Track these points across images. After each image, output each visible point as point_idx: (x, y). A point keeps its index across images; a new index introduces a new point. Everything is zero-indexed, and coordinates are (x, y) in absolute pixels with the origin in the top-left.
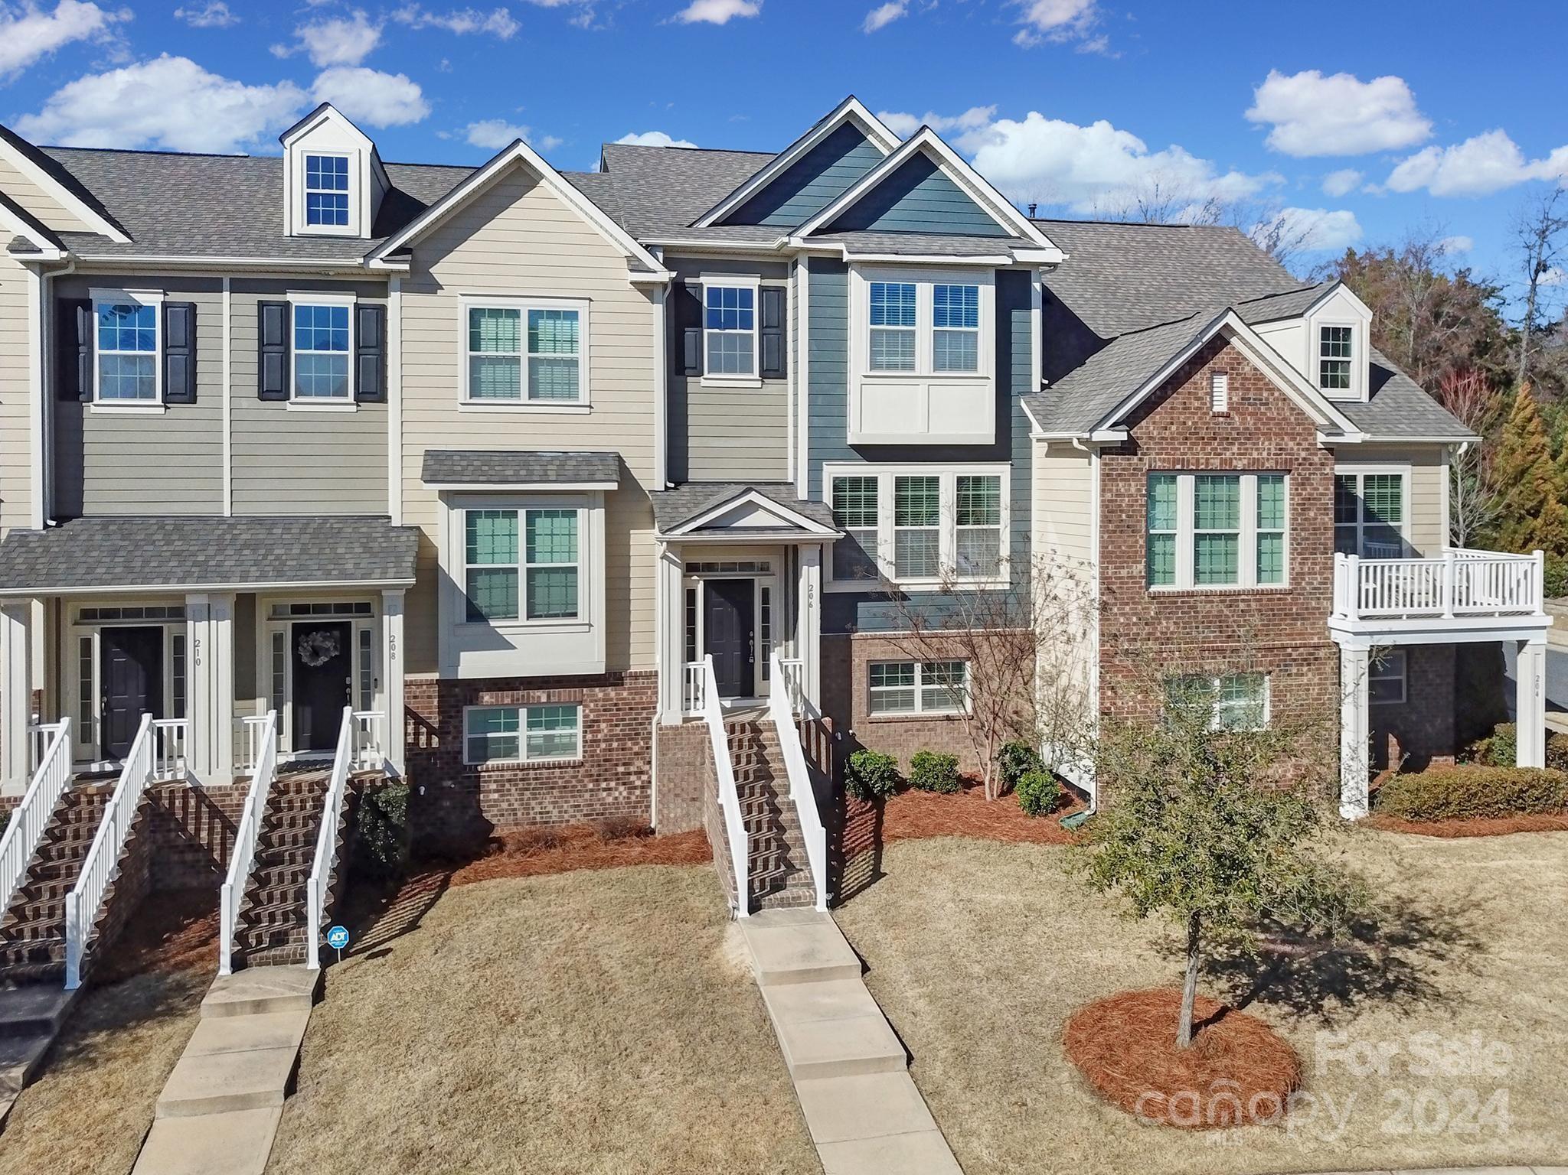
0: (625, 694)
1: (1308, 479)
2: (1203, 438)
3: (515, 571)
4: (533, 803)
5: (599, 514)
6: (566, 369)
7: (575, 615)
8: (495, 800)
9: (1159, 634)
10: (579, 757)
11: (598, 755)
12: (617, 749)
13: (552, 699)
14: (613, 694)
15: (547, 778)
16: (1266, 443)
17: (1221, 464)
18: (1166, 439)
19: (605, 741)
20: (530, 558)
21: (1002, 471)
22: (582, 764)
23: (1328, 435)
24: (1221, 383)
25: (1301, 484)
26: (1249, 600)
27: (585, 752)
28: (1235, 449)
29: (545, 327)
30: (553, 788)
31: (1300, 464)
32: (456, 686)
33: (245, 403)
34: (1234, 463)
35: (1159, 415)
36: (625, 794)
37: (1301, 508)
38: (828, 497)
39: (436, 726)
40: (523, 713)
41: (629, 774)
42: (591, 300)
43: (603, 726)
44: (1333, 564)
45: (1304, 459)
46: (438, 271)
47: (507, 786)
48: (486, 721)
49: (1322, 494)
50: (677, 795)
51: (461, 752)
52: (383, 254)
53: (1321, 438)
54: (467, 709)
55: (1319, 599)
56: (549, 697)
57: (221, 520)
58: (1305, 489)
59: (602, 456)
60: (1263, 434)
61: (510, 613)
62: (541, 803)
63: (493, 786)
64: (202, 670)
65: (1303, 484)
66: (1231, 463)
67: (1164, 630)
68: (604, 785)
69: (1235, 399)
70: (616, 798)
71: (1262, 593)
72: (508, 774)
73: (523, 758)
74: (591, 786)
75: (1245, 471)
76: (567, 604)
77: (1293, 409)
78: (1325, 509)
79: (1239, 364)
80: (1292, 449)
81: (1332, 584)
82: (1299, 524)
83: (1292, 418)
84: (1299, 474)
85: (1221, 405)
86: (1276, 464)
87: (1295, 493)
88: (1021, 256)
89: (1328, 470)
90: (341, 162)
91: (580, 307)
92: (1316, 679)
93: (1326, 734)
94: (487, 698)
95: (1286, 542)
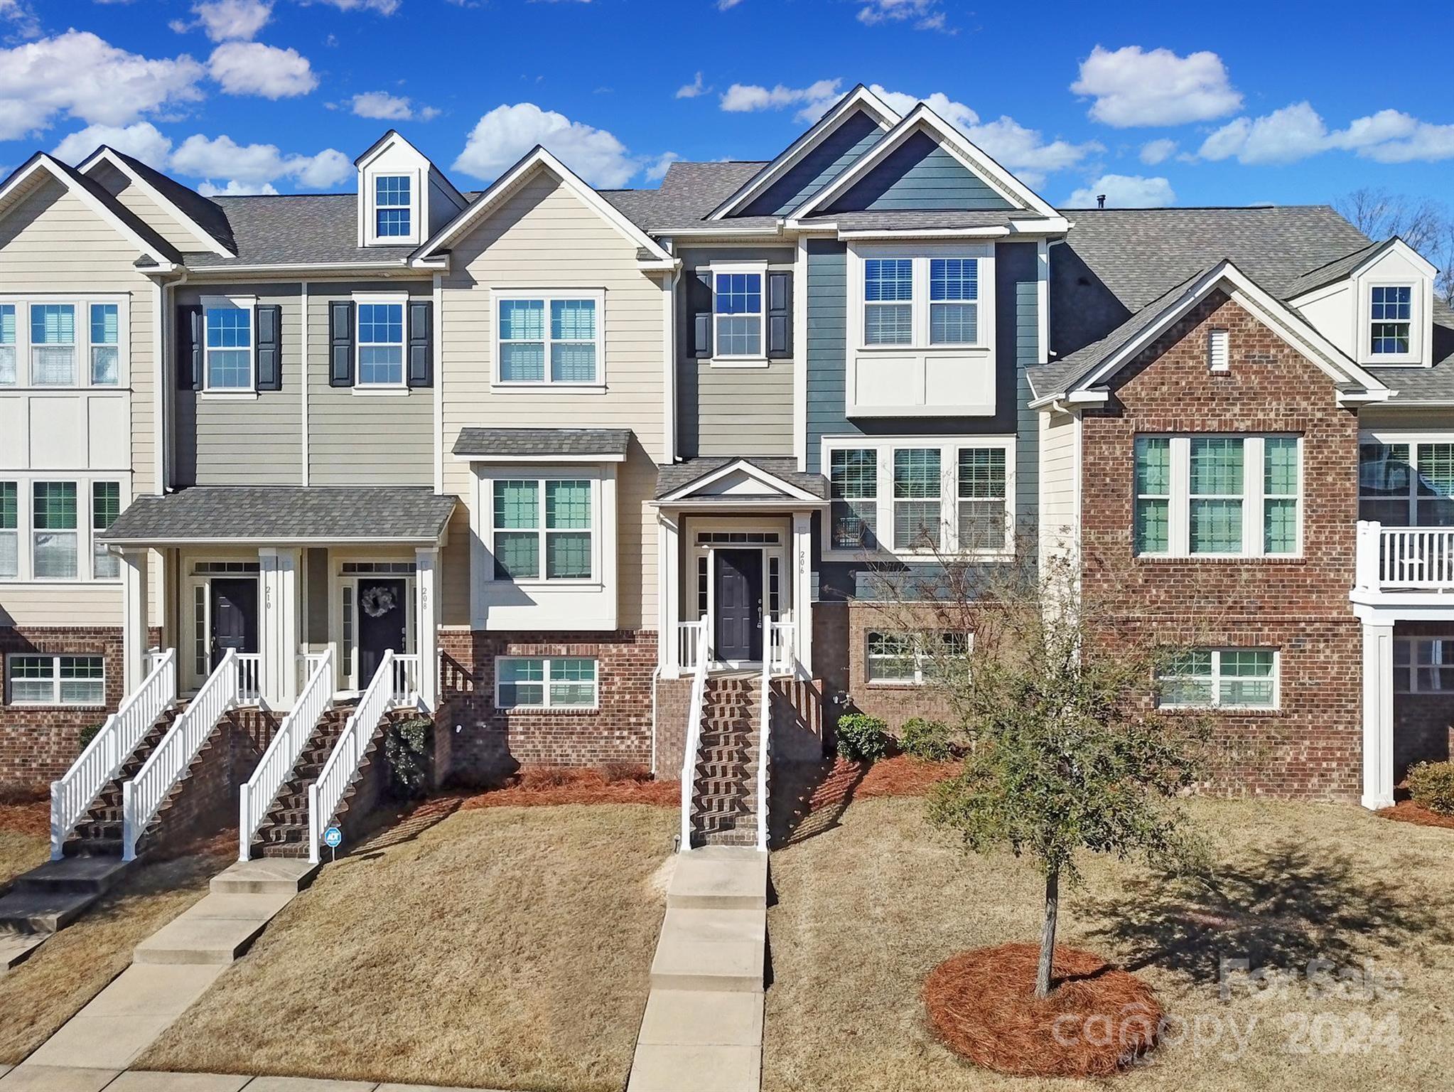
0: (636, 651)
1: (1325, 441)
2: (1199, 399)
3: (536, 535)
4: (554, 746)
5: (610, 486)
6: (585, 354)
7: (589, 576)
8: (522, 742)
9: (1148, 603)
10: (596, 707)
11: (612, 706)
12: (630, 702)
13: (572, 653)
14: (625, 651)
15: (567, 724)
16: (1274, 403)
17: (1220, 426)
18: (1155, 400)
19: (619, 693)
20: (550, 522)
21: (1008, 443)
22: (598, 713)
23: (1345, 392)
24: (1222, 342)
25: (1315, 447)
26: (1255, 570)
27: (600, 702)
28: (1237, 410)
29: (567, 315)
30: (572, 733)
31: (1315, 426)
32: (487, 637)
33: (319, 390)
34: (1236, 424)
35: (1149, 374)
36: (636, 742)
37: (1316, 473)
38: (826, 469)
39: (471, 672)
40: (547, 664)
41: (641, 724)
42: (606, 290)
43: (617, 679)
44: (1355, 533)
45: (1321, 420)
46: (473, 269)
47: (532, 729)
48: (515, 666)
49: (1342, 458)
50: (673, 744)
51: (492, 696)
52: (424, 255)
53: (1340, 396)
54: (498, 659)
55: (1339, 570)
56: (568, 650)
57: (299, 489)
58: (1322, 453)
59: (615, 433)
60: (1270, 394)
61: (533, 574)
62: (561, 747)
63: (520, 729)
64: (271, 612)
65: (1319, 447)
66: (1232, 425)
67: (1154, 598)
68: (617, 733)
69: (1237, 357)
70: (629, 746)
71: (1270, 562)
72: (532, 719)
73: (546, 705)
74: (606, 733)
75: (1249, 433)
76: (583, 566)
77: (1307, 367)
78: (1346, 474)
79: (1241, 320)
80: (1305, 409)
81: (1355, 555)
82: (1314, 490)
83: (1306, 377)
84: (1314, 436)
85: (1221, 363)
86: (1287, 425)
87: (1310, 456)
88: (1023, 227)
89: (1349, 432)
90: (405, 181)
91: (597, 296)
92: (1336, 657)
93: (1348, 717)
94: (514, 649)
95: (1300, 511)
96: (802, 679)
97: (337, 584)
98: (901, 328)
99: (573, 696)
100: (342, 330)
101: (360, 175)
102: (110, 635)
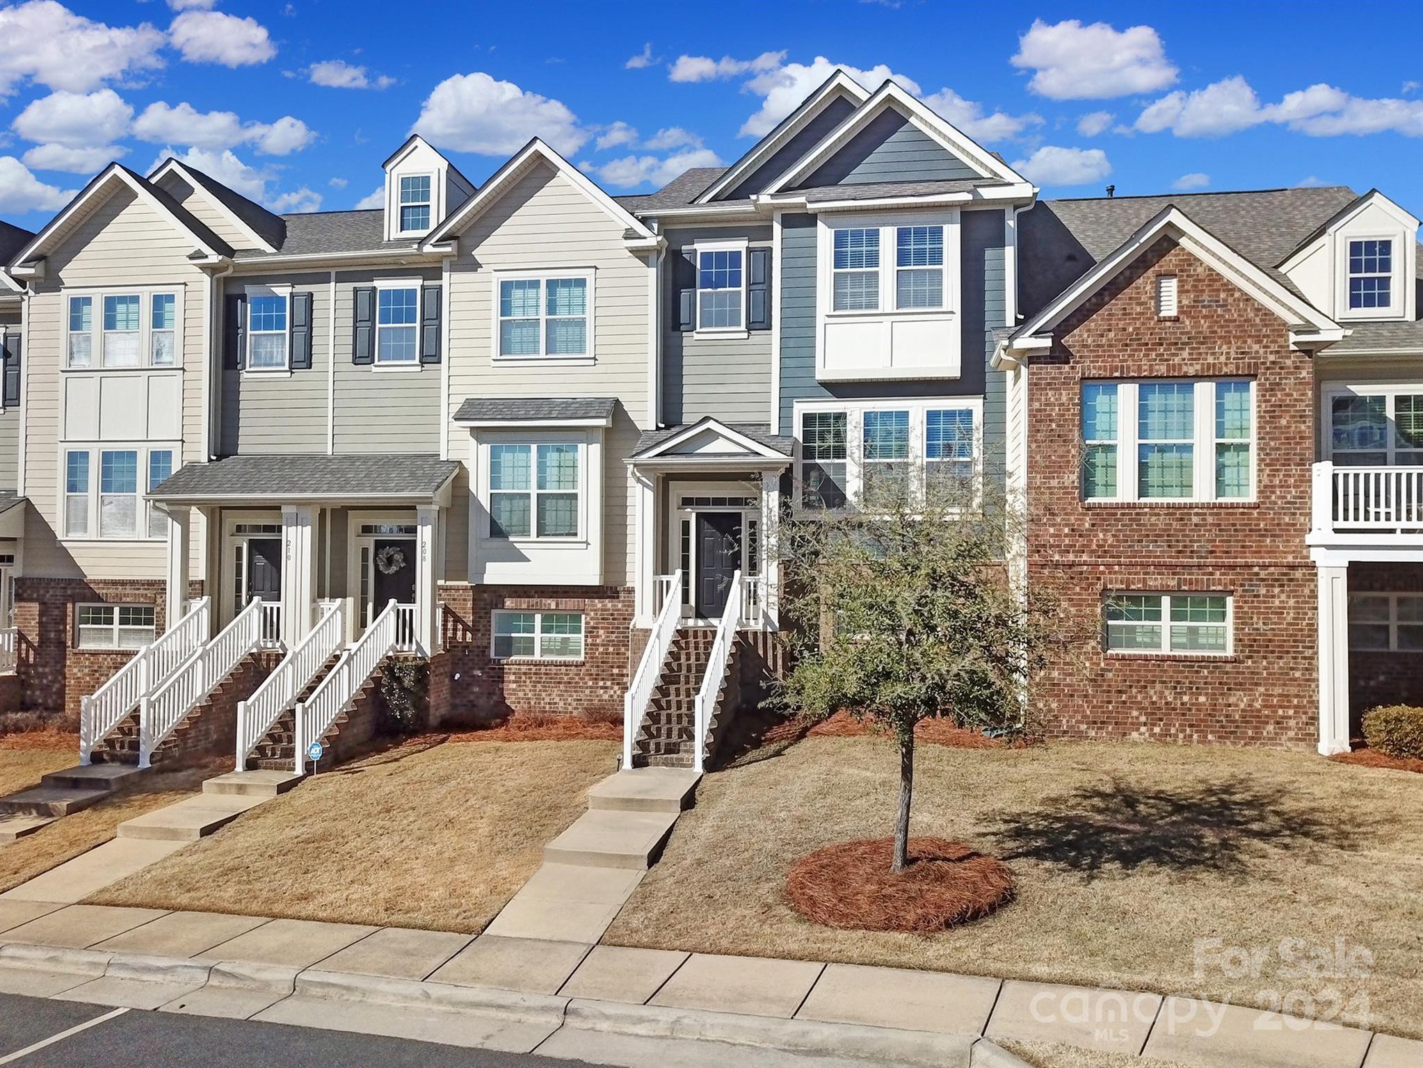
0: (620, 606)
1: (1279, 384)
2: (1147, 344)
3: (529, 495)
4: (544, 694)
5: (595, 450)
6: (577, 329)
7: (575, 534)
8: (514, 690)
9: (1094, 547)
10: (582, 658)
11: (597, 657)
12: (613, 654)
13: (560, 607)
14: (609, 605)
15: (555, 674)
16: (1225, 347)
17: (1168, 371)
18: (1103, 346)
19: (603, 645)
20: (541, 483)
21: (975, 404)
22: (583, 664)
23: (1297, 333)
24: (1170, 288)
25: (1267, 391)
26: (1205, 514)
27: (586, 653)
29: (562, 292)
30: (559, 683)
31: (1268, 369)
32: (485, 591)
33: (344, 367)
34: (1185, 369)
35: (1096, 321)
37: (1269, 417)
38: (798, 432)
39: (470, 624)
40: (538, 617)
42: (596, 268)
43: (601, 632)
44: (1310, 476)
45: (1273, 363)
46: (478, 253)
47: (523, 678)
48: (510, 621)
49: (1296, 400)
51: (488, 647)
52: (433, 241)
53: (1293, 338)
54: (494, 612)
55: (1294, 514)
56: (557, 605)
57: (324, 457)
58: (1276, 395)
59: (602, 401)
60: (1220, 337)
61: (525, 532)
62: (550, 695)
63: (512, 678)
64: (291, 563)
65: (1272, 390)
66: (1180, 369)
67: (1101, 542)
68: (601, 684)
69: (1185, 302)
70: (612, 696)
71: (1220, 506)
72: (524, 668)
73: (537, 656)
74: (590, 683)
75: (1199, 377)
76: (571, 526)
77: (1258, 310)
78: (1301, 417)
79: (1190, 265)
80: (1257, 352)
81: (1310, 498)
82: (1267, 433)
83: (1258, 320)
84: (1267, 379)
85: (1170, 308)
86: (1238, 368)
87: (1263, 399)
88: (988, 193)
89: (1304, 374)
90: (426, 181)
91: (588, 275)
92: (1292, 602)
93: (1306, 664)
94: (509, 603)
95: (1253, 455)
96: (769, 630)
97: (356, 544)
98: (868, 294)
99: (564, 648)
100: (364, 313)
101: (387, 176)
102: (158, 587)
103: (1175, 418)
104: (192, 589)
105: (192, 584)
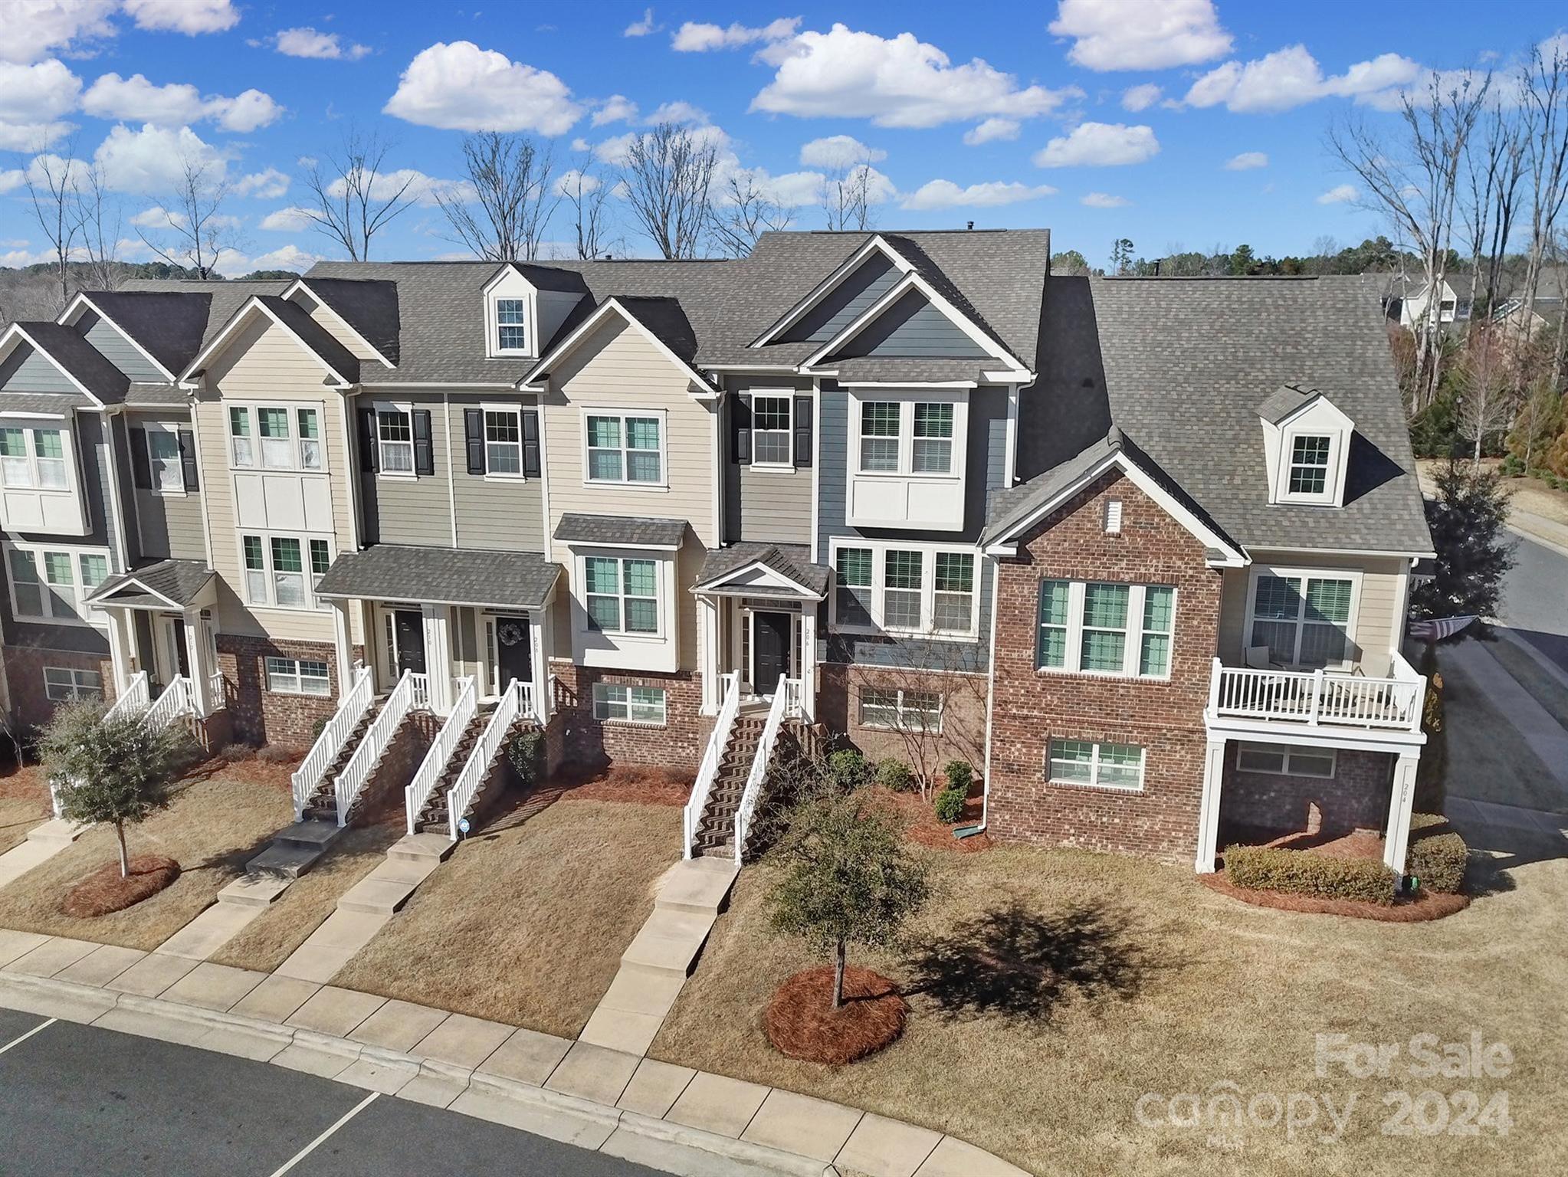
0: (693, 686)
1: (1194, 593)
2: (1094, 554)
3: (617, 599)
4: (636, 749)
5: (670, 565)
6: (653, 459)
7: (656, 631)
8: (612, 745)
9: (1043, 706)
10: (664, 724)
11: (676, 725)
13: (646, 685)
14: (684, 686)
15: (644, 735)
16: (1154, 561)
17: (1109, 576)
18: (1058, 553)
19: (680, 716)
20: (627, 590)
21: (974, 551)
22: (666, 729)
23: (1212, 559)
24: (1116, 508)
25: (1185, 598)
26: (1130, 688)
27: (667, 721)
28: (1124, 564)
29: (639, 430)
30: (647, 742)
31: (1187, 580)
32: (585, 670)
33: (461, 476)
34: (1122, 576)
35: (1054, 533)
37: (1185, 617)
38: (833, 562)
39: (576, 693)
40: (629, 690)
42: (667, 411)
43: (679, 705)
44: (1208, 666)
45: (1192, 576)
46: (566, 390)
47: (620, 736)
48: (607, 693)
49: (1206, 607)
51: (591, 710)
52: (528, 381)
53: (1207, 560)
54: (594, 685)
56: (644, 683)
57: (450, 550)
58: (1191, 602)
59: (674, 524)
60: (1152, 553)
61: (616, 627)
62: (640, 750)
64: (432, 645)
65: (1189, 597)
66: (1118, 576)
67: (1049, 703)
68: (680, 744)
69: (1127, 523)
70: (689, 755)
71: (1141, 683)
72: (619, 729)
73: (629, 720)
74: (671, 743)
75: (1133, 583)
76: (651, 624)
77: (1184, 533)
78: (1209, 620)
79: (1132, 493)
80: (1179, 567)
81: (1206, 684)
82: (1182, 630)
83: (1182, 542)
84: (1185, 589)
85: (1114, 527)
86: (1163, 579)
87: (1181, 604)
88: (993, 377)
89: (1214, 587)
90: (519, 305)
91: (660, 415)
92: (1189, 757)
93: (1195, 802)
94: (605, 679)
95: (1170, 644)
96: (806, 723)
97: (481, 618)
98: (889, 457)
99: (649, 714)
100: (475, 431)
101: (485, 298)
102: (330, 648)
103: (1113, 613)
104: (356, 653)
105: (355, 647)
